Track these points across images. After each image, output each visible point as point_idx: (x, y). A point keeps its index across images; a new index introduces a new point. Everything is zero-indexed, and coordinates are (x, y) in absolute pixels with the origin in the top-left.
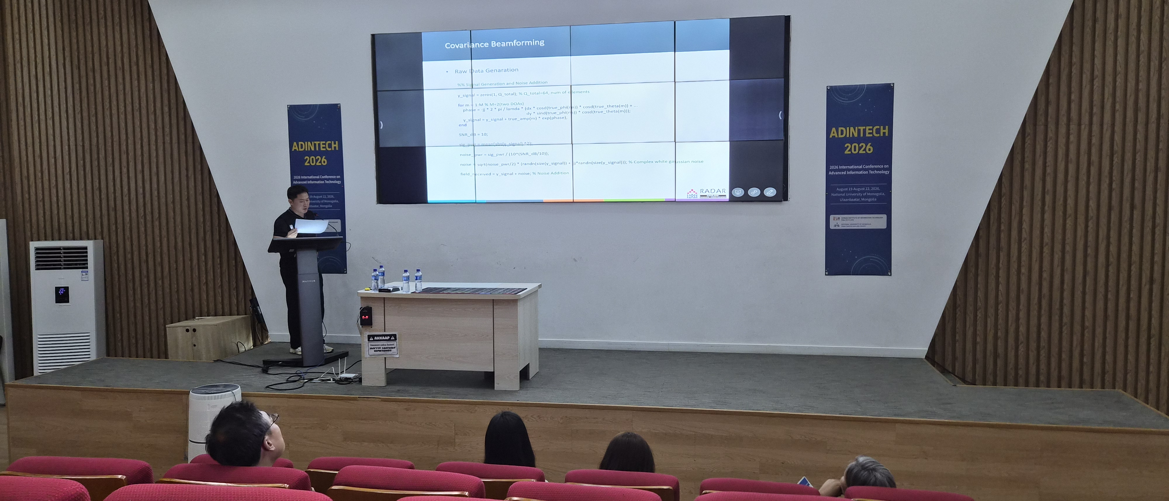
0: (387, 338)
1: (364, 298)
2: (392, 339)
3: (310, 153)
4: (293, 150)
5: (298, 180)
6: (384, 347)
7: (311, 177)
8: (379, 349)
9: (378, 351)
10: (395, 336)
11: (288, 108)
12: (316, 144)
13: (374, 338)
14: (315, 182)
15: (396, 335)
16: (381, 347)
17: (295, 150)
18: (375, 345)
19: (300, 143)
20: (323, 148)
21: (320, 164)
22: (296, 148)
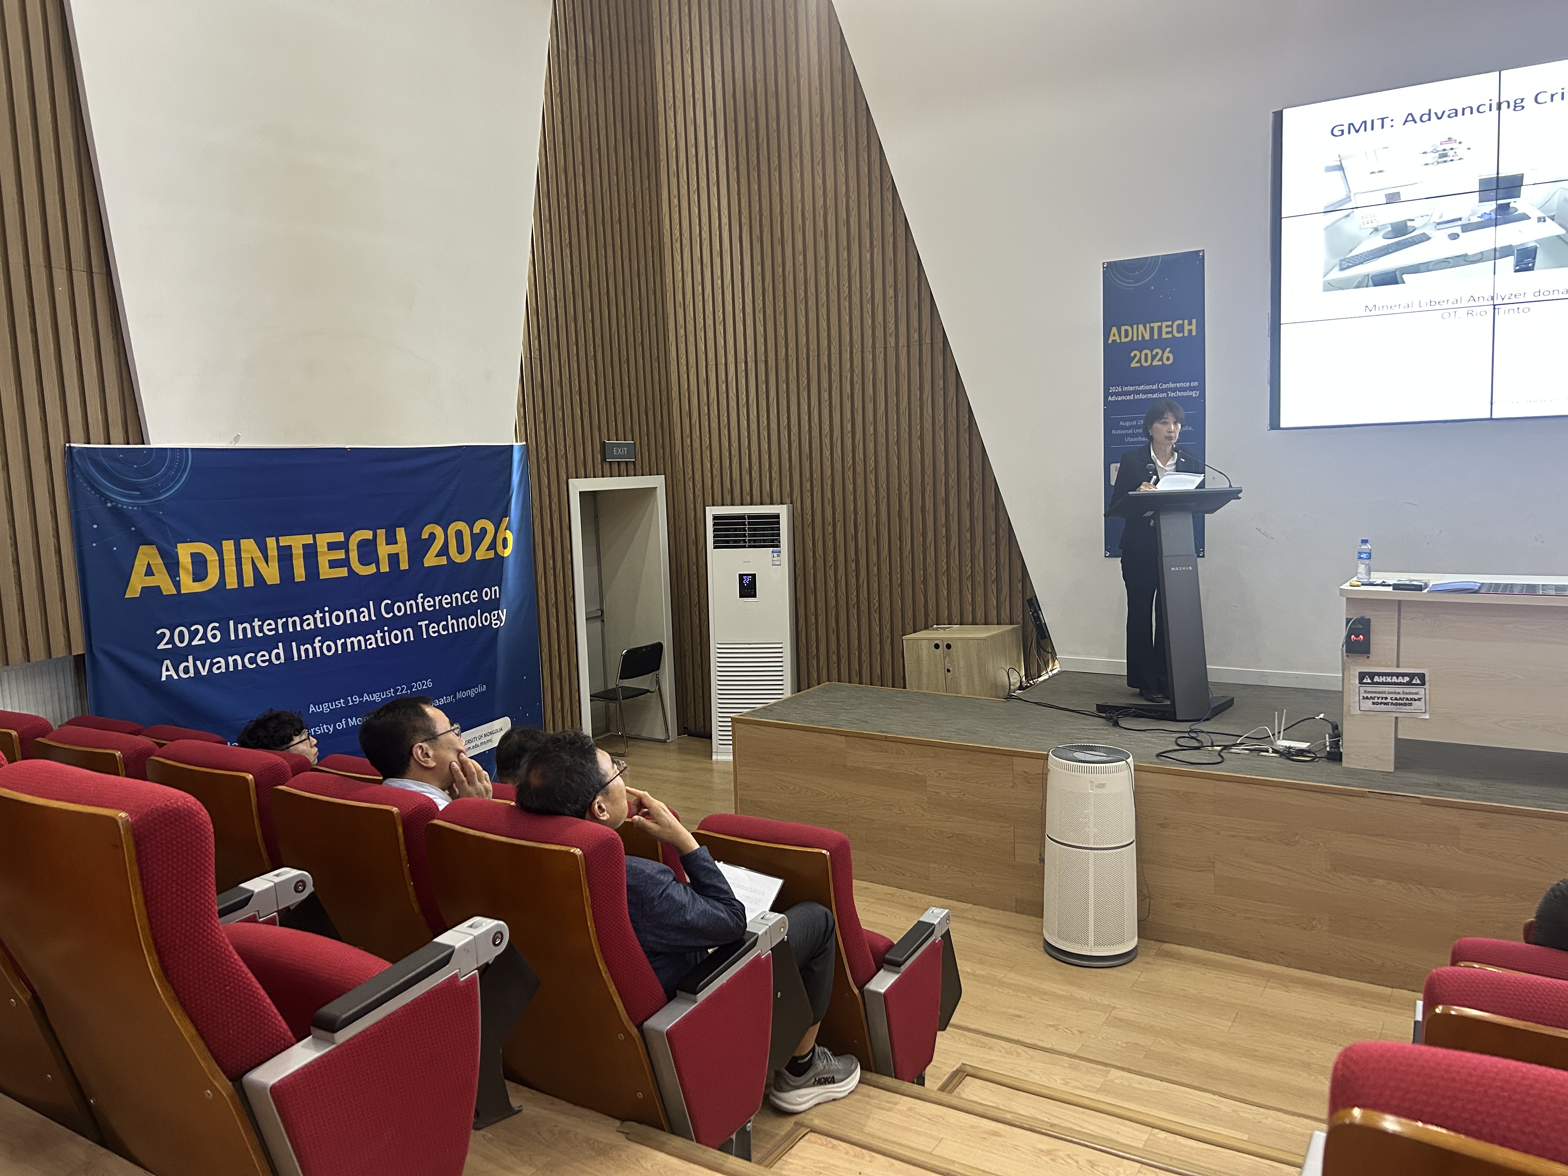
0: (1400, 680)
1: (1353, 601)
2: (1414, 682)
3: (1141, 345)
4: (1110, 342)
5: (1117, 394)
6: (1394, 696)
7: (1141, 388)
8: (1384, 701)
9: (1381, 703)
10: (1422, 677)
11: (1104, 267)
12: (1153, 327)
13: (1372, 679)
14: (1150, 396)
15: (1424, 675)
16: (1389, 696)
17: (1114, 341)
18: (1375, 692)
19: (1123, 328)
20: (1167, 333)
21: (1160, 363)
22: (1117, 338)
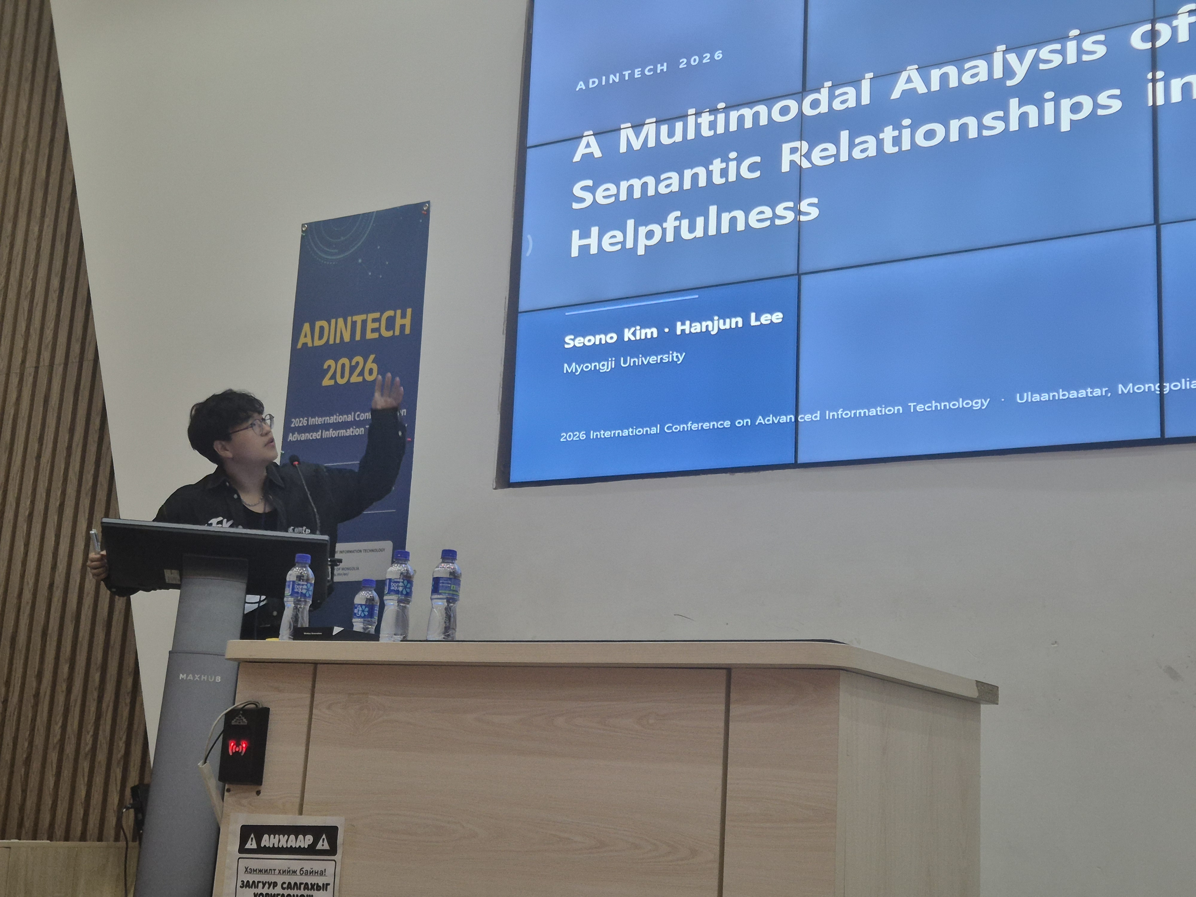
3: (339, 351)
4: (299, 344)
5: (300, 430)
7: (333, 419)
11: (303, 232)
12: (356, 322)
14: (343, 432)
17: (304, 344)
19: (318, 325)
20: (373, 331)
21: (360, 379)
22: (308, 340)
